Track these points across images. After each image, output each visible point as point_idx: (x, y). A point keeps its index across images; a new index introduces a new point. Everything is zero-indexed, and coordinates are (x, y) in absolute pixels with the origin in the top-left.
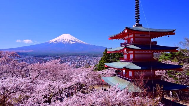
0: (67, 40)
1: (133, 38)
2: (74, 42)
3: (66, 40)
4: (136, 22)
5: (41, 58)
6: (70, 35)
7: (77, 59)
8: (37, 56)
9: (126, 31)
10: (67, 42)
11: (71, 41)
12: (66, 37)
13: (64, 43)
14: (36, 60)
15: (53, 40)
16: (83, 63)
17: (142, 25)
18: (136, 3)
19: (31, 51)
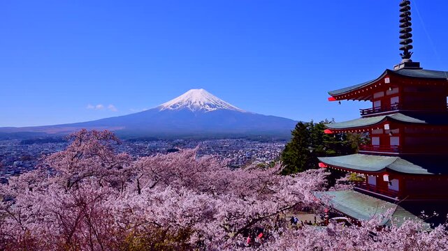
0: (200, 102)
1: (398, 97)
2: (214, 107)
3: (198, 104)
4: (403, 58)
5: (141, 144)
6: (206, 92)
7: (221, 147)
8: (135, 140)
9: (387, 81)
10: (198, 108)
11: (210, 105)
12: (197, 97)
13: (193, 110)
14: (132, 149)
15: (169, 104)
16: (236, 155)
17: (419, 63)
18: (401, 11)
19: (121, 128)
